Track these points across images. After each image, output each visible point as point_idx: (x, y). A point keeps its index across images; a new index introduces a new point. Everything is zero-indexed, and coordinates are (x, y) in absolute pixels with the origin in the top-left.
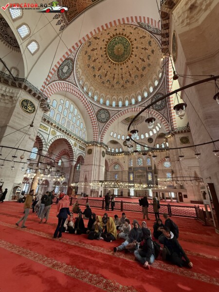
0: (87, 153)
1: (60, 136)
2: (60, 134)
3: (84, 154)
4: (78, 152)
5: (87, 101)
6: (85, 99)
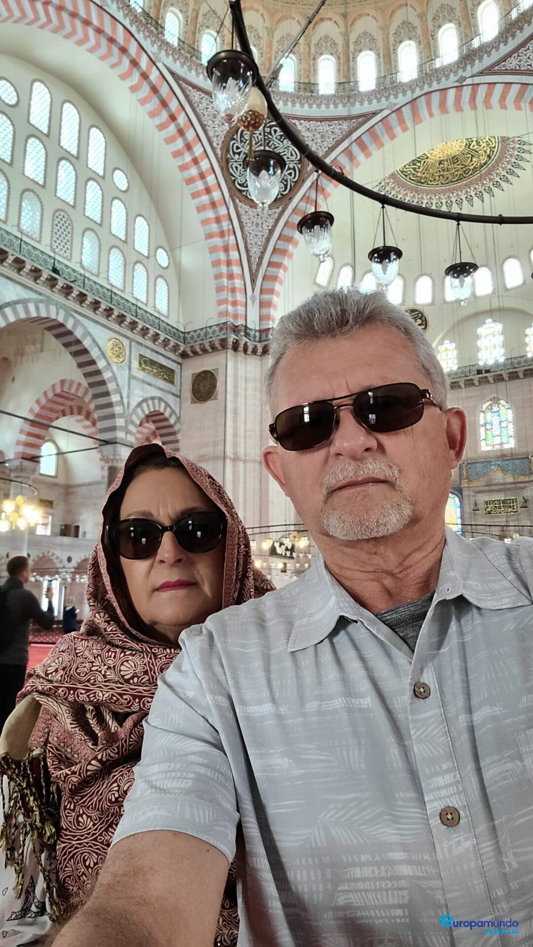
0: (187, 393)
1: (24, 302)
2: (24, 294)
3: (170, 399)
4: (138, 394)
5: (154, 76)
6: (144, 62)
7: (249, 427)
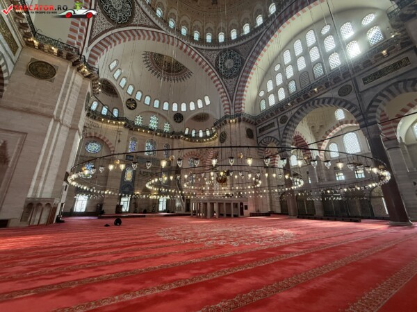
7: (68, 107)
